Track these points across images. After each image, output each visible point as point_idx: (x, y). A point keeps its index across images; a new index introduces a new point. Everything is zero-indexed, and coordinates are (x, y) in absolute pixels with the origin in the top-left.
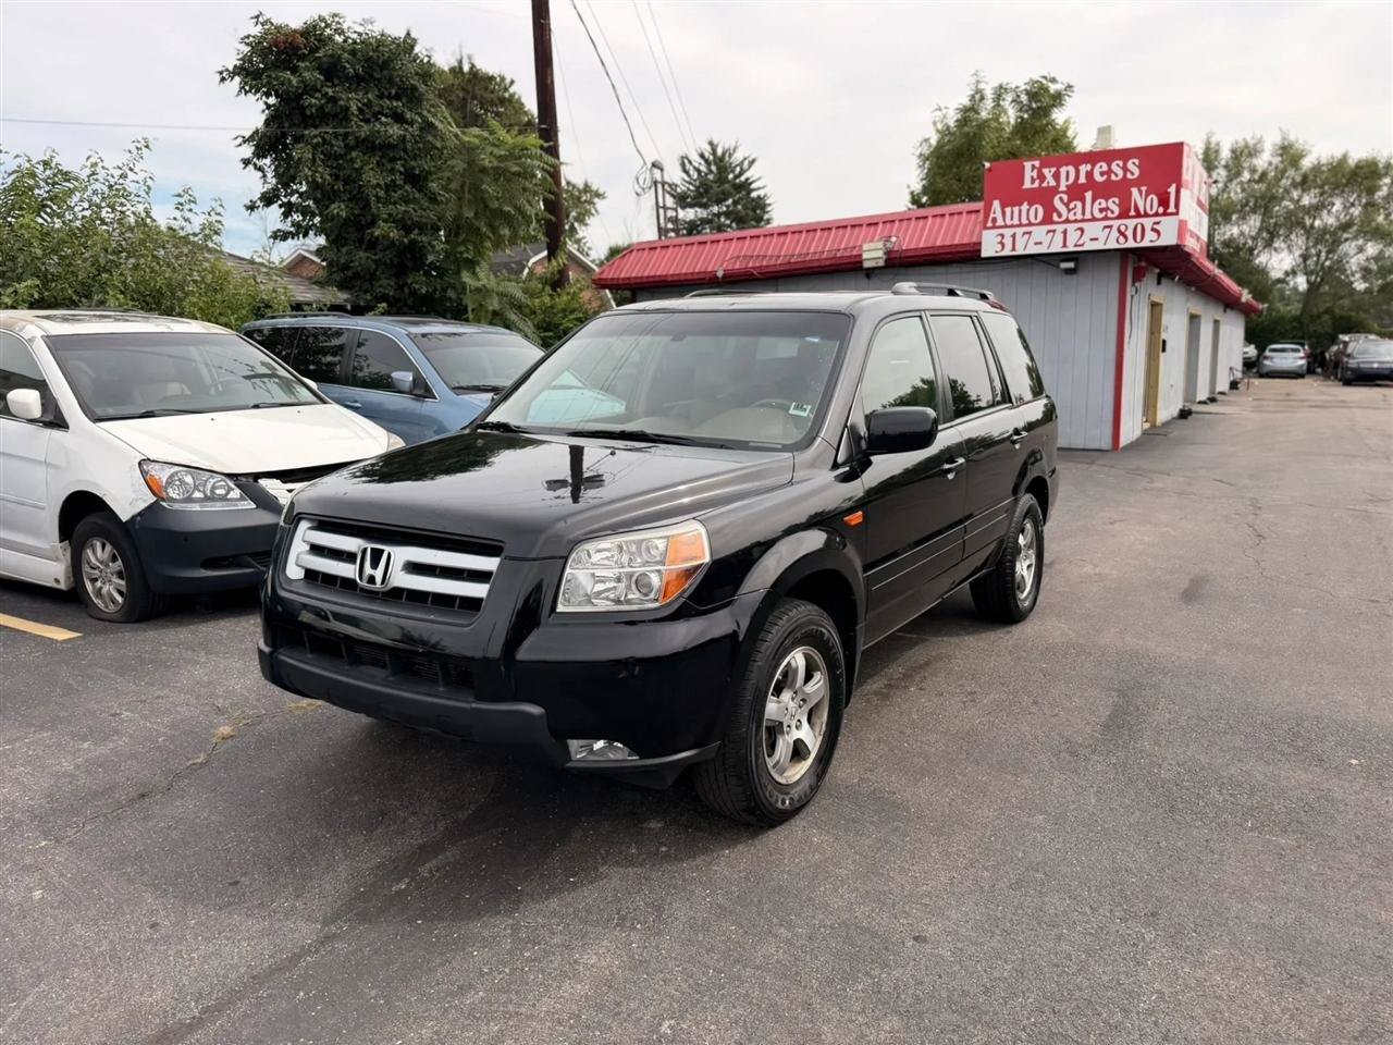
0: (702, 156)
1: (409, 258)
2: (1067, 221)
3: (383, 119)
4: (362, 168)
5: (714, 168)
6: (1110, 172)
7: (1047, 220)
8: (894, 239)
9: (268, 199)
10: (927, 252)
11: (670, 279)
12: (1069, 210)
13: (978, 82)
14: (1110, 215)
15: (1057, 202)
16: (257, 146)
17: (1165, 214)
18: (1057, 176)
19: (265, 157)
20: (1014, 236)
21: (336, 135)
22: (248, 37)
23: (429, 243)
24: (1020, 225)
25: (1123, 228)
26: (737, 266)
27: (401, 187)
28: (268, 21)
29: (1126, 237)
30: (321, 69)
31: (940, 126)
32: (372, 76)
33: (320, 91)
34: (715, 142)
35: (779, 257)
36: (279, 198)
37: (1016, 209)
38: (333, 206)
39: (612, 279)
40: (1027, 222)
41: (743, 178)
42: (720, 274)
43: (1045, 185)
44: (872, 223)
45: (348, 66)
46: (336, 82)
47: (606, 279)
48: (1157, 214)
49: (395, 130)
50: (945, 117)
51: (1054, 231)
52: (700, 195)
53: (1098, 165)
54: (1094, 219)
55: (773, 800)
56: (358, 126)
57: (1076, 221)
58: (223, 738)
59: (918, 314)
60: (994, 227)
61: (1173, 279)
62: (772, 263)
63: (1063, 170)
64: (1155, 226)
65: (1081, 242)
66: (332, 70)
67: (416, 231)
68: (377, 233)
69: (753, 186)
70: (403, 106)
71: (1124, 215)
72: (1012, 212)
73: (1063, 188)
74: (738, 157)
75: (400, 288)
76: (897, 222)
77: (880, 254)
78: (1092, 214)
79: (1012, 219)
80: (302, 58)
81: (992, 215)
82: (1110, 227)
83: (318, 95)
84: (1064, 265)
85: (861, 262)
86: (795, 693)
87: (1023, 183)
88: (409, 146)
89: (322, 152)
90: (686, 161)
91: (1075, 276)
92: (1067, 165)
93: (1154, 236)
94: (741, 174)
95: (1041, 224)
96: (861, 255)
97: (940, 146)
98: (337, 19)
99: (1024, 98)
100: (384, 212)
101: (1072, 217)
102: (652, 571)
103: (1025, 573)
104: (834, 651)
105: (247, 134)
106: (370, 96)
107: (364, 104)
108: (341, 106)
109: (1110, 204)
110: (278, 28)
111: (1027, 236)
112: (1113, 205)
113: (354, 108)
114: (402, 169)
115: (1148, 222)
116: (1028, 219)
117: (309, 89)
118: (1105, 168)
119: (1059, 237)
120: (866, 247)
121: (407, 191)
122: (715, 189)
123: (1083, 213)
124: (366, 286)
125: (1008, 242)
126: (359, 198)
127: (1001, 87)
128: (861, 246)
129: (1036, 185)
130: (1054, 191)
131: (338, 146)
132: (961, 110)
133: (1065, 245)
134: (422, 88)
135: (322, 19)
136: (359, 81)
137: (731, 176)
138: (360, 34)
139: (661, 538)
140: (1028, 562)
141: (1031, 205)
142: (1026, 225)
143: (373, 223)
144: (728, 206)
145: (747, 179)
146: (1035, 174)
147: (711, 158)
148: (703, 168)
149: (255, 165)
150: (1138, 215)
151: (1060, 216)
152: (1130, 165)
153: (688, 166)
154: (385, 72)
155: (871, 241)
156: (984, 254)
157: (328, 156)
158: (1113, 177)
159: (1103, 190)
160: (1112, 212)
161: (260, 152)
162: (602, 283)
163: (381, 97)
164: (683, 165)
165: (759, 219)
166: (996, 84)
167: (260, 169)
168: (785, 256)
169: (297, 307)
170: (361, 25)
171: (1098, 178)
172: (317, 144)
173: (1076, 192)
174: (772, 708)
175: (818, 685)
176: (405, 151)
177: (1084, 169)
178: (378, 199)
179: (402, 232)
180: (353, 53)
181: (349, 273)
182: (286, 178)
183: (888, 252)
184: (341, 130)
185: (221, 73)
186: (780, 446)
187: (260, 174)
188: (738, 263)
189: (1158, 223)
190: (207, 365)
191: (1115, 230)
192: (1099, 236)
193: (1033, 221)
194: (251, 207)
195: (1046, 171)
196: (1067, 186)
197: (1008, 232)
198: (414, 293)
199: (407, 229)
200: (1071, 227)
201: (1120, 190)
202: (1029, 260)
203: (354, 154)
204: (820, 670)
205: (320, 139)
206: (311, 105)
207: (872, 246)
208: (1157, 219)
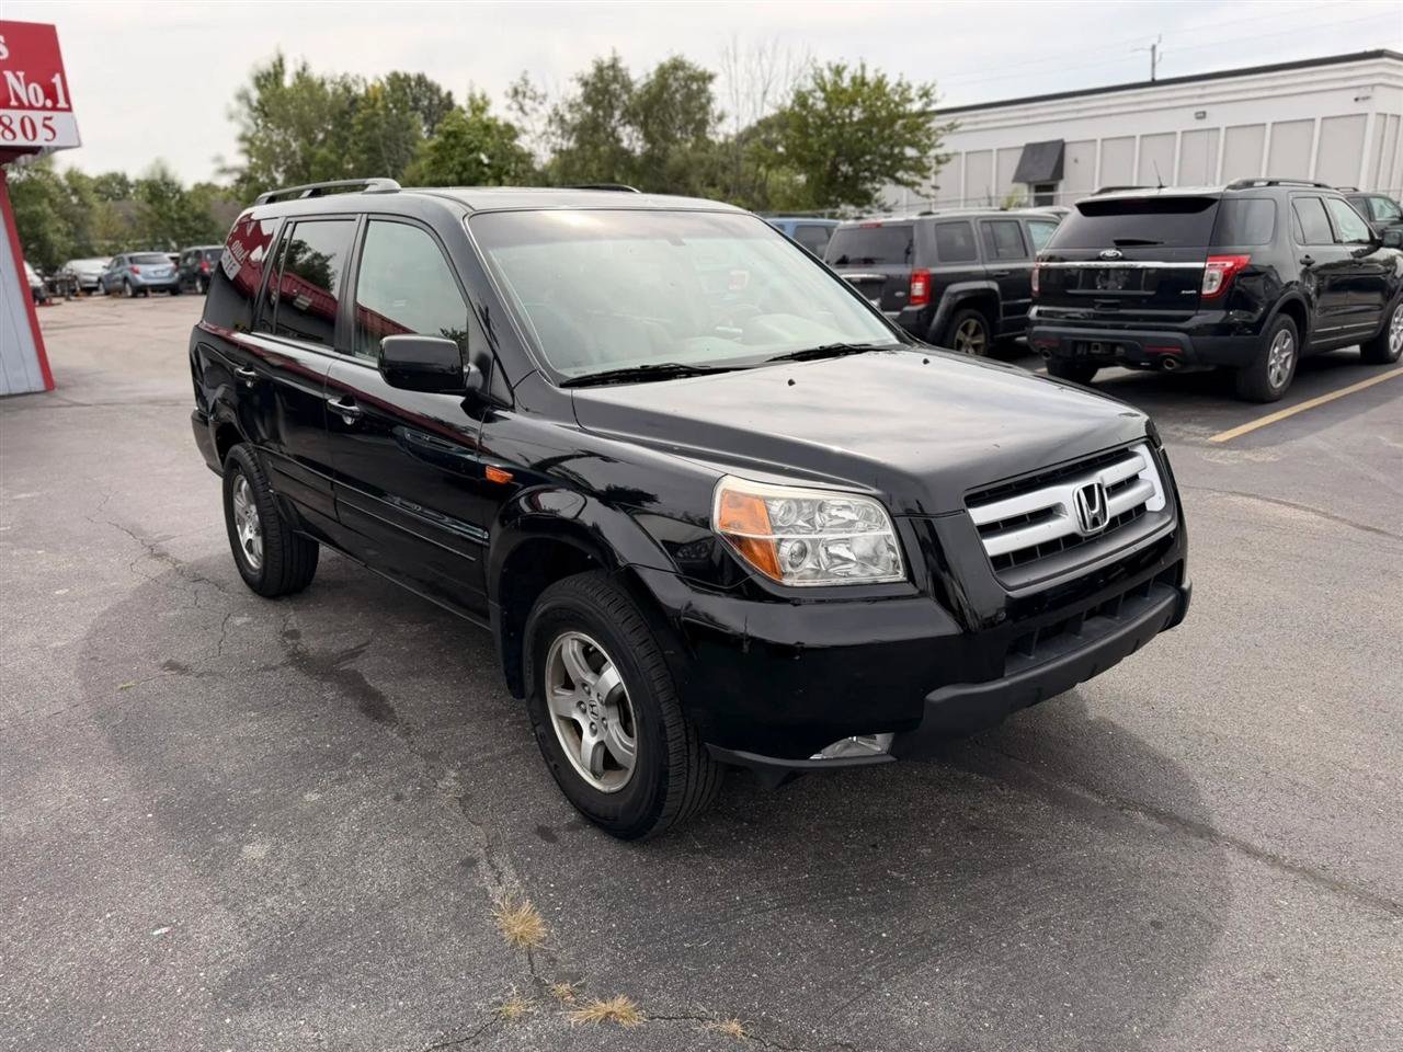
25: (6, 121)
29: (14, 134)
115: (38, 116)
189: (50, 119)
208: (48, 114)
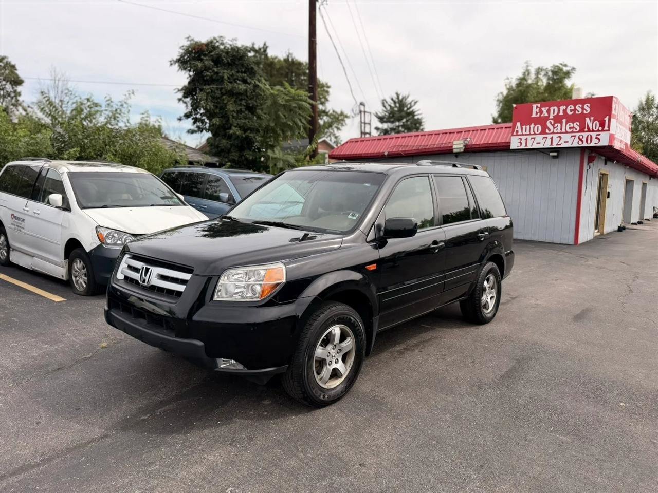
0: (392, 99)
1: (245, 144)
2: (553, 133)
3: (238, 82)
4: (227, 103)
5: (398, 105)
6: (575, 110)
7: (543, 132)
8: (469, 139)
9: (187, 116)
10: (485, 146)
11: (363, 155)
12: (554, 128)
13: (528, 66)
14: (574, 130)
15: (548, 124)
16: (184, 93)
17: (603, 130)
18: (548, 112)
19: (187, 97)
20: (526, 139)
21: (217, 89)
22: (183, 46)
23: (254, 137)
24: (530, 134)
25: (581, 137)
26: (394, 150)
27: (244, 112)
28: (193, 40)
29: (583, 142)
30: (213, 61)
31: (508, 87)
32: (234, 63)
33: (211, 69)
34: (399, 93)
35: (414, 146)
36: (192, 115)
37: (528, 127)
38: (213, 120)
39: (337, 155)
40: (533, 133)
41: (411, 110)
42: (386, 154)
43: (542, 115)
44: (459, 132)
45: (224, 58)
46: (219, 65)
47: (334, 155)
48: (598, 131)
49: (242, 87)
50: (510, 82)
51: (546, 138)
52: (390, 117)
53: (569, 107)
54: (566, 132)
55: (317, 395)
56: (227, 85)
57: (557, 133)
58: (102, 348)
59: (427, 175)
60: (517, 135)
61: (613, 162)
62: (410, 149)
63: (552, 109)
64: (597, 136)
65: (559, 143)
66: (217, 61)
67: (249, 132)
68: (231, 132)
69: (416, 113)
70: (247, 76)
71: (582, 130)
72: (526, 128)
73: (551, 117)
74: (409, 100)
75: (241, 156)
76: (471, 132)
77: (461, 146)
78: (566, 130)
79: (526, 131)
80: (205, 55)
81: (516, 129)
82: (575, 136)
83: (211, 71)
84: (552, 154)
85: (452, 150)
86: (335, 346)
87: (532, 115)
88: (248, 94)
89: (211, 96)
90: (385, 102)
91: (557, 160)
92: (554, 106)
93: (597, 141)
94: (410, 108)
95: (540, 134)
96: (452, 147)
97: (507, 96)
98: (221, 39)
99: (550, 74)
100: (235, 122)
101: (555, 131)
102: (257, 284)
103: (489, 300)
104: (357, 328)
105: (180, 88)
106: (233, 72)
107: (231, 75)
108: (220, 76)
109: (575, 125)
110: (197, 42)
111: (533, 140)
112: (576, 126)
113: (226, 77)
114: (245, 104)
115: (594, 134)
116: (534, 131)
117: (207, 69)
118: (573, 108)
119: (549, 141)
120: (455, 143)
121: (246, 114)
122: (397, 115)
123: (561, 129)
124: (226, 155)
125: (524, 142)
126: (225, 116)
127: (539, 68)
128: (453, 142)
129: (538, 115)
130: (547, 118)
131: (218, 94)
132: (518, 79)
133: (552, 145)
134: (256, 68)
135: (215, 39)
136: (229, 65)
137: (405, 109)
138: (231, 45)
139: (263, 270)
140: (491, 295)
141: (535, 125)
142: (533, 134)
143: (230, 128)
144: (403, 123)
145: (413, 110)
146: (538, 110)
147: (397, 100)
148: (393, 105)
149: (183, 101)
150: (589, 131)
151: (549, 130)
152: (585, 107)
153: (386, 104)
154: (240, 61)
155: (458, 140)
156: (512, 148)
157: (213, 98)
158: (577, 112)
159: (571, 119)
160: (576, 129)
161: (185, 96)
162: (333, 156)
163: (238, 72)
164: (383, 104)
165: (418, 129)
166: (537, 67)
167: (185, 103)
168: (417, 146)
169: (191, 163)
170: (231, 41)
171: (569, 112)
172: (209, 93)
173: (558, 119)
174: (319, 351)
175: (349, 343)
176: (247, 96)
177: (562, 108)
178: (233, 117)
179: (243, 132)
180: (227, 53)
181: (219, 149)
182: (195, 106)
183: (466, 146)
184: (220, 87)
185: (171, 61)
186: (340, 232)
187: (185, 105)
188: (395, 149)
189: (599, 135)
190: (140, 188)
191: (577, 137)
192: (568, 141)
193: (536, 132)
194: (180, 119)
195: (543, 109)
196: (553, 116)
197: (524, 138)
198: (246, 159)
199: (245, 131)
200: (555, 136)
201: (581, 118)
202: (535, 151)
203: (224, 97)
204: (349, 336)
205: (210, 90)
206: (207, 75)
207: (458, 142)
208: (598, 133)
